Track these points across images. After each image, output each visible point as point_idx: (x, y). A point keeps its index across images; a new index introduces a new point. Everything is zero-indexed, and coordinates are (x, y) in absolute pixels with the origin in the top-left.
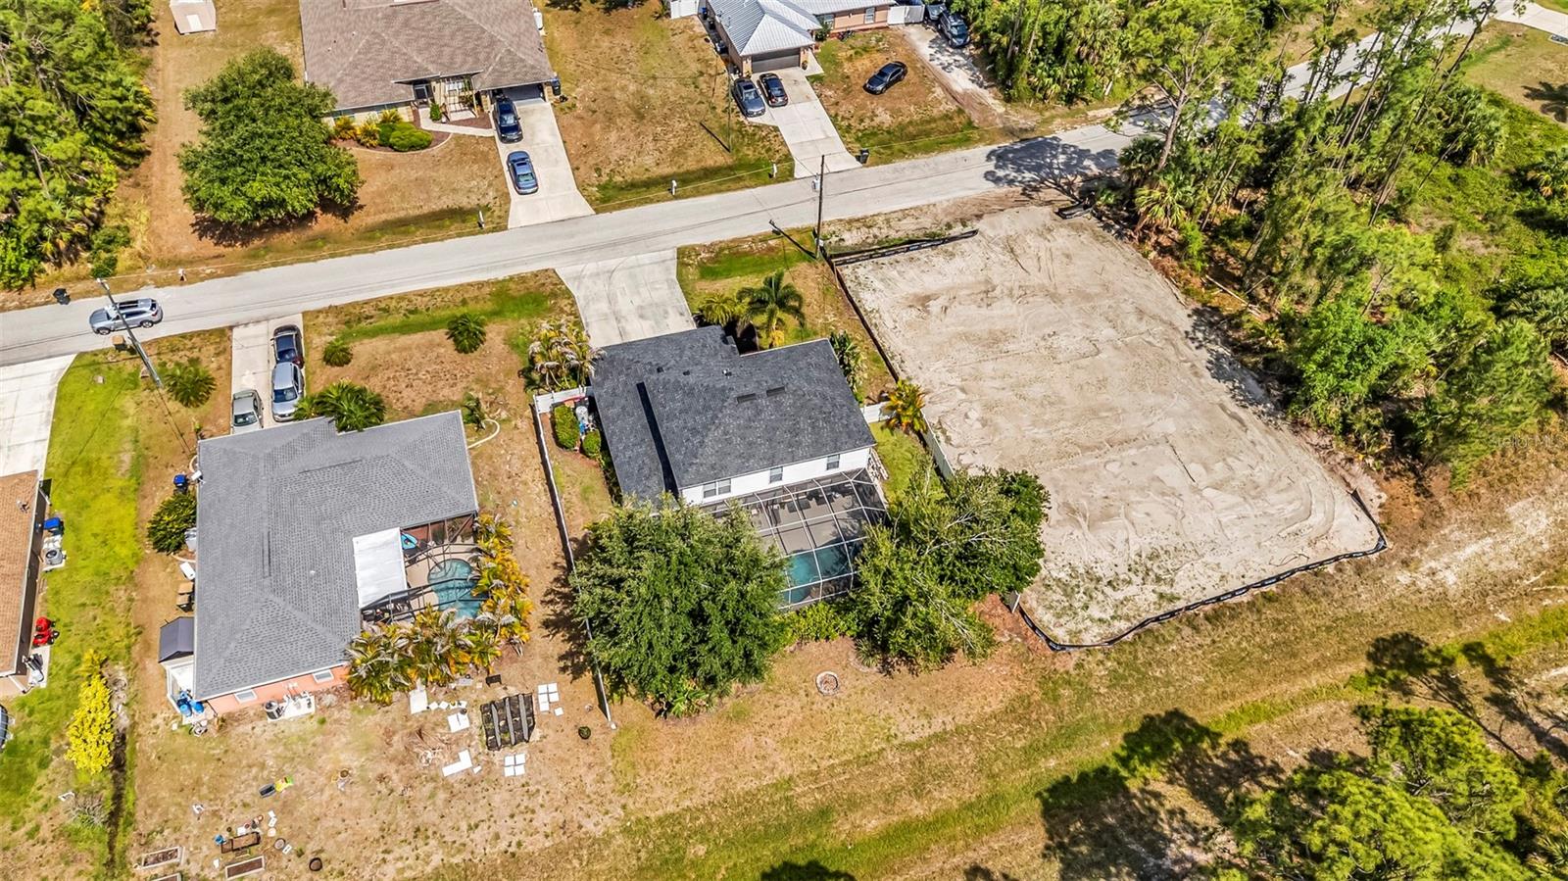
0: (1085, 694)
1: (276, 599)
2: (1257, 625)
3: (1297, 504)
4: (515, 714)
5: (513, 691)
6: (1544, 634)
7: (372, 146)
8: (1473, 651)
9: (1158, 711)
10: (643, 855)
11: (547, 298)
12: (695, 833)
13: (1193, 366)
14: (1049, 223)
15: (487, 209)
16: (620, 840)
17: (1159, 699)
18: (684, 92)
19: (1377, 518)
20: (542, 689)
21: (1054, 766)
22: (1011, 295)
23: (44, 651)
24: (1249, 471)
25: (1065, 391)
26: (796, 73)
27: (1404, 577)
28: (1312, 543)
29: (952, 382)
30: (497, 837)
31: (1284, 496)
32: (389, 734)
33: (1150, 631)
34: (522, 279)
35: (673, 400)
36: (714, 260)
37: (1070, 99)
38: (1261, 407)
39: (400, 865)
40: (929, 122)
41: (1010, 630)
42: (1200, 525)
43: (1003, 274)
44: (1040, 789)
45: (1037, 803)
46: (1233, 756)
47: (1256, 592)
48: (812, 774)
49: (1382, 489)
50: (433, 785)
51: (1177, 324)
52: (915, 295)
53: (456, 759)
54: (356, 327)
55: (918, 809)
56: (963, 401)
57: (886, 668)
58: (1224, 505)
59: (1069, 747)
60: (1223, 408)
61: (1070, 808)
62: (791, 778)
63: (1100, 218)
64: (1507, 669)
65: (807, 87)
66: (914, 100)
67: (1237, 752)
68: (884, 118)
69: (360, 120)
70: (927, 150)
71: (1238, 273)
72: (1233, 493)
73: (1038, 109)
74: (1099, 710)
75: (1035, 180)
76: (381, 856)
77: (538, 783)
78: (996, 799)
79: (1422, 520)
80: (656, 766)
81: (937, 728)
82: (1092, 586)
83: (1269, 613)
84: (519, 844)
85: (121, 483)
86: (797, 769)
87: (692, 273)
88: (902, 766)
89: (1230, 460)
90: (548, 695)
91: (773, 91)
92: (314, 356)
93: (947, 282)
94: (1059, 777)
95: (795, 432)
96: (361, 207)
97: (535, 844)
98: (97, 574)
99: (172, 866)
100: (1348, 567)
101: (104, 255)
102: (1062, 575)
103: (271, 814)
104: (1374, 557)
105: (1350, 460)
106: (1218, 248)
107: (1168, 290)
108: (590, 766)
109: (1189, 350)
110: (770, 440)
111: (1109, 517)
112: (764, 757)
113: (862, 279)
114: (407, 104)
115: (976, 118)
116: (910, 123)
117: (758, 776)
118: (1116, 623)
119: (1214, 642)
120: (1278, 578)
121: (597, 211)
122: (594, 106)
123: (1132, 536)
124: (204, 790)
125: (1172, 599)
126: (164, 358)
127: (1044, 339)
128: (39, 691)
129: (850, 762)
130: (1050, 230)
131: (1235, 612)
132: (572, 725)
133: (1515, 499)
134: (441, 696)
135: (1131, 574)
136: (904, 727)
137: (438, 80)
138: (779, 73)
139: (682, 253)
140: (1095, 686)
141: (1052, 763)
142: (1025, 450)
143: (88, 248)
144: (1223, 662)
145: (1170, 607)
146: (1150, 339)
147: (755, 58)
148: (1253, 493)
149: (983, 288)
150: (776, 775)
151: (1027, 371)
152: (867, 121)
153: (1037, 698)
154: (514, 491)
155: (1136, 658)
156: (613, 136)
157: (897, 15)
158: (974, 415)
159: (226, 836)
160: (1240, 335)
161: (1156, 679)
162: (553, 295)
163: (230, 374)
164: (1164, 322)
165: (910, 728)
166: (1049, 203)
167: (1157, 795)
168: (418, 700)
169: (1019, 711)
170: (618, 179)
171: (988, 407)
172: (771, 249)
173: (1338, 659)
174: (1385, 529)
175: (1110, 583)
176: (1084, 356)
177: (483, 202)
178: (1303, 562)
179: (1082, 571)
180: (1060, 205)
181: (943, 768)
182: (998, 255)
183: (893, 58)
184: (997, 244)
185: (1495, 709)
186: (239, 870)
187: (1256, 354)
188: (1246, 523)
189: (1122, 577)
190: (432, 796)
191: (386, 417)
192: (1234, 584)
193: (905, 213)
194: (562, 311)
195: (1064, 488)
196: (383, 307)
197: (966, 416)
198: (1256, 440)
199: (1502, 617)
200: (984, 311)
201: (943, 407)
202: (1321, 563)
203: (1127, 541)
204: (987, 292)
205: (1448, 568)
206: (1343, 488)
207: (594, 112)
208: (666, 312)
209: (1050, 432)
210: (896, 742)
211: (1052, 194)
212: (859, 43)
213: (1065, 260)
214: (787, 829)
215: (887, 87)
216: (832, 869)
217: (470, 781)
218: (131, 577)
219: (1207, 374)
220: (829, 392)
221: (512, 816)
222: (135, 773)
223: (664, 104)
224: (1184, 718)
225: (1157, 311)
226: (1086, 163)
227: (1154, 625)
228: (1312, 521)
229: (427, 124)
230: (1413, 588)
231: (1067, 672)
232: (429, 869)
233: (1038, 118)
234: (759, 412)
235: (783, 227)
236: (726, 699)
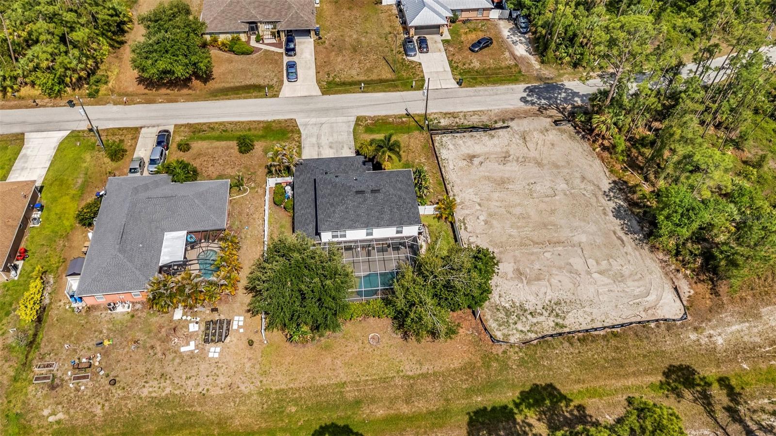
0: (505, 367)
1: (120, 255)
2: (605, 348)
3: (642, 289)
4: (221, 328)
5: (222, 317)
6: (767, 379)
7: (225, 51)
8: (723, 381)
9: (542, 382)
10: (265, 406)
11: (289, 132)
12: (293, 400)
13: (604, 209)
14: (548, 126)
15: (272, 86)
16: (255, 397)
17: (543, 376)
18: (379, 41)
19: (685, 303)
20: (236, 318)
21: (479, 401)
22: (517, 160)
23: (20, 263)
24: (620, 268)
25: (532, 213)
26: (437, 37)
27: (693, 336)
28: (645, 310)
29: (475, 200)
30: (198, 385)
31: (636, 283)
32: (161, 327)
33: (547, 341)
34: (279, 122)
35: (327, 188)
36: (373, 124)
37: (575, 65)
38: (636, 236)
39: (151, 389)
40: (499, 69)
41: (473, 328)
42: (587, 291)
43: (517, 149)
44: (470, 410)
45: (467, 418)
46: (576, 412)
47: (609, 330)
48: (356, 382)
49: (691, 288)
50: (175, 355)
51: (601, 187)
52: (468, 154)
53: (188, 344)
54: (197, 135)
55: (405, 409)
56: (477, 210)
57: (405, 336)
58: (602, 283)
59: (490, 392)
60: (615, 233)
61: (483, 423)
62: (345, 383)
63: (575, 128)
64: (740, 394)
65: (441, 45)
66: (493, 57)
67: (579, 411)
68: (476, 64)
69: (222, 38)
70: (495, 83)
71: (641, 165)
72: (609, 278)
73: (557, 69)
74: (510, 377)
75: (546, 104)
76: (143, 384)
77: (224, 363)
78: (446, 411)
79: (711, 308)
80: (282, 364)
81: (424, 370)
82: (521, 313)
83: (613, 342)
84: (208, 390)
85: (74, 192)
86: (350, 378)
87: (361, 129)
88: (402, 387)
89: (611, 260)
90: (238, 321)
91: (423, 45)
92: (173, 146)
93: (486, 150)
94: (481, 406)
95: (382, 212)
96: (213, 79)
97: (215, 392)
98: (53, 232)
99: (50, 371)
100: (663, 326)
101: (94, 87)
102: (507, 305)
103: (99, 355)
104: (678, 323)
105: (678, 271)
106: (634, 151)
107: (601, 169)
108: (250, 359)
109: (603, 201)
110: (368, 215)
111: (539, 280)
112: (334, 370)
113: (444, 143)
114: (244, 32)
115: (523, 69)
116: (489, 68)
117: (329, 378)
118: (529, 334)
119: (579, 352)
120: (622, 325)
121: (323, 94)
122: (334, 43)
123: (549, 291)
124: (73, 339)
125: (563, 326)
126: (109, 138)
127: (528, 185)
128: (14, 280)
129: (376, 380)
130: (547, 130)
131: (595, 339)
132: (246, 338)
133: (767, 305)
134: (189, 314)
135: (544, 311)
136: (407, 367)
137: (261, 22)
138: (427, 37)
139: (359, 119)
140: (510, 364)
141: (479, 399)
142: (504, 239)
143: (88, 84)
144: (581, 364)
145: (560, 331)
146: (585, 192)
147: (416, 28)
148: (620, 279)
149: (504, 155)
150: (338, 380)
151: (516, 199)
152: (467, 65)
153: (479, 365)
154: (248, 222)
155: (536, 353)
156: (339, 59)
157: (495, 14)
158: (482, 218)
159: (77, 361)
160: (635, 197)
161: (544, 366)
162: (292, 132)
163: (135, 149)
164: (594, 184)
165: (410, 368)
166: (551, 117)
167: (530, 425)
168: (178, 314)
169: (468, 370)
170: (337, 80)
171: (490, 215)
172: (403, 122)
173: (646, 373)
174: (688, 309)
175: (531, 313)
176: (547, 196)
177: (271, 83)
178: (638, 319)
179: (518, 304)
180: (556, 118)
181: (422, 391)
182: (517, 139)
183: (488, 35)
184: (517, 134)
185: (727, 414)
186: (79, 378)
187: (640, 207)
188: (612, 294)
189: (538, 311)
190: (173, 359)
191: (198, 178)
192: (599, 325)
193: (475, 113)
194: (294, 139)
195: (519, 261)
196: (211, 127)
197: (478, 218)
198: (628, 252)
199: (745, 366)
200: (501, 167)
201: (467, 212)
202: (648, 321)
203: (545, 293)
204: (505, 157)
205: (720, 335)
206: (670, 284)
207: (333, 46)
208: (343, 147)
209: (519, 232)
210: (401, 374)
211: (553, 112)
212: (472, 26)
213: (551, 146)
214: (338, 407)
215: (481, 49)
216: (355, 431)
217: (192, 355)
218: (67, 236)
219: (611, 214)
220: (404, 195)
221: (207, 376)
222: (45, 326)
223: (368, 46)
224: (555, 389)
225: (593, 179)
226: (576, 99)
227: (550, 339)
228: (648, 298)
229: (253, 43)
230: (697, 343)
231: (497, 355)
232: (163, 394)
233: (556, 73)
234: (365, 200)
235: (411, 112)
236: (322, 338)
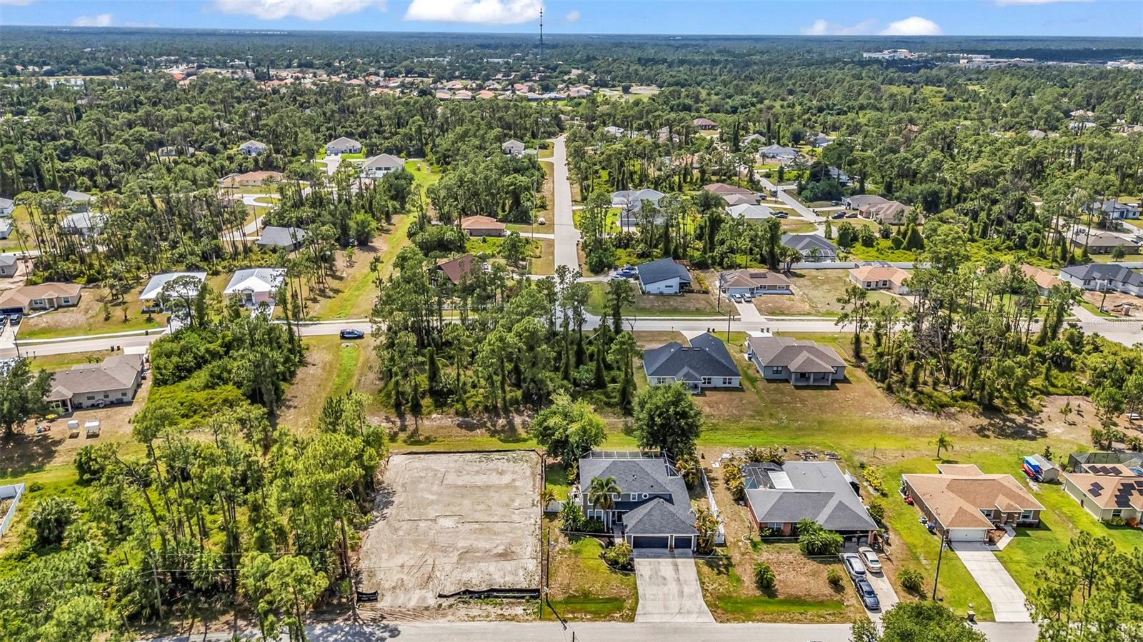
11: (720, 604)
23: (903, 496)
36: (613, 610)
52: (505, 560)
72: (433, 468)
75: (368, 626)
87: (628, 603)
89: (423, 475)
113: (528, 578)
182: (438, 578)
184: (433, 586)
193: (473, 619)
208: (651, 577)
